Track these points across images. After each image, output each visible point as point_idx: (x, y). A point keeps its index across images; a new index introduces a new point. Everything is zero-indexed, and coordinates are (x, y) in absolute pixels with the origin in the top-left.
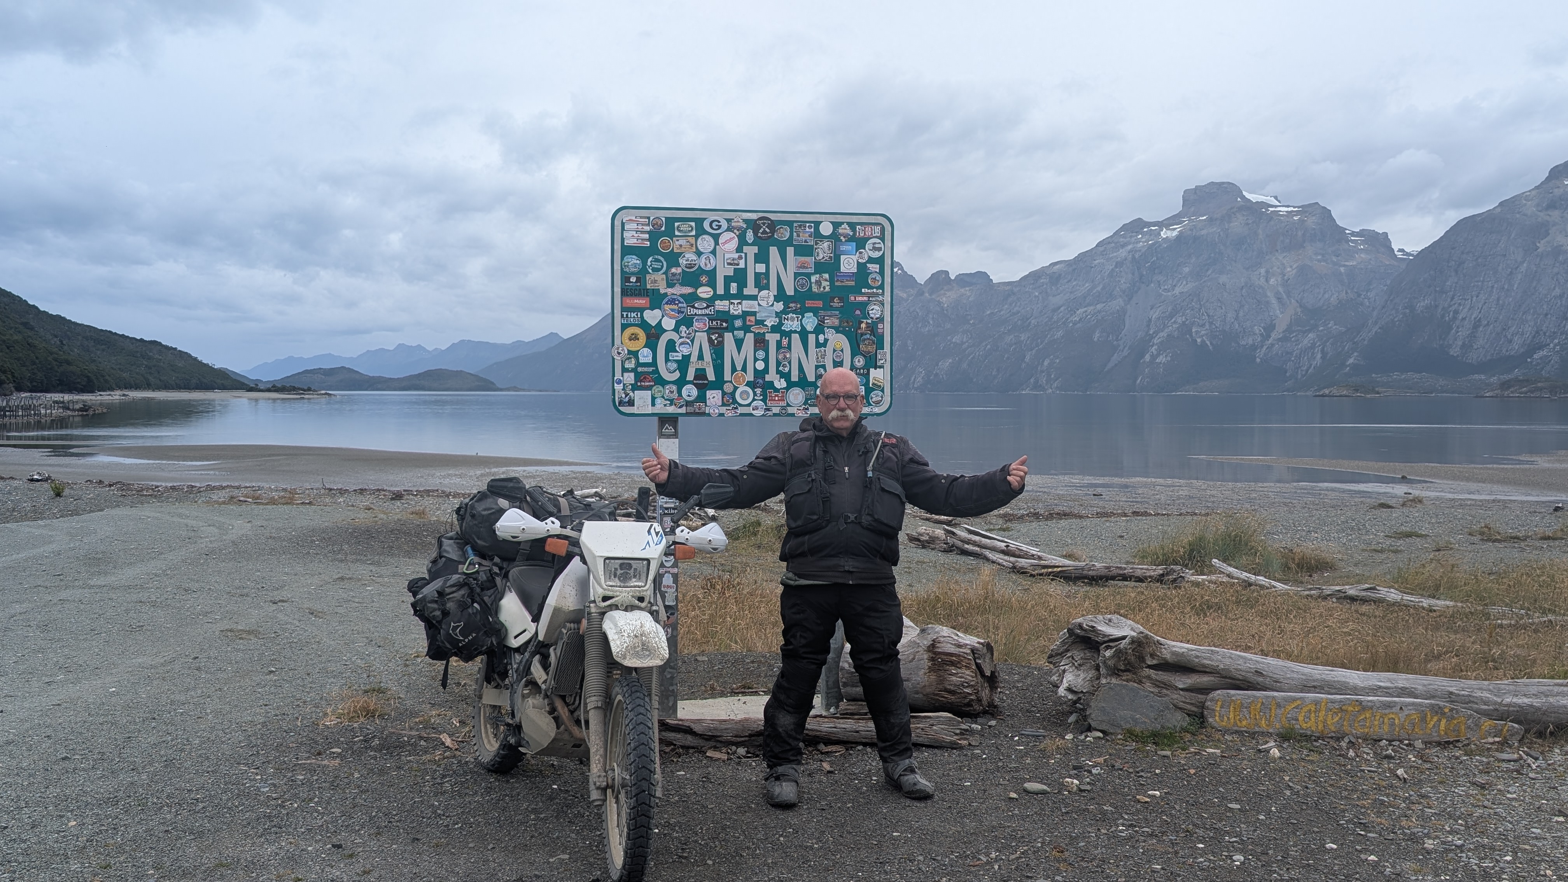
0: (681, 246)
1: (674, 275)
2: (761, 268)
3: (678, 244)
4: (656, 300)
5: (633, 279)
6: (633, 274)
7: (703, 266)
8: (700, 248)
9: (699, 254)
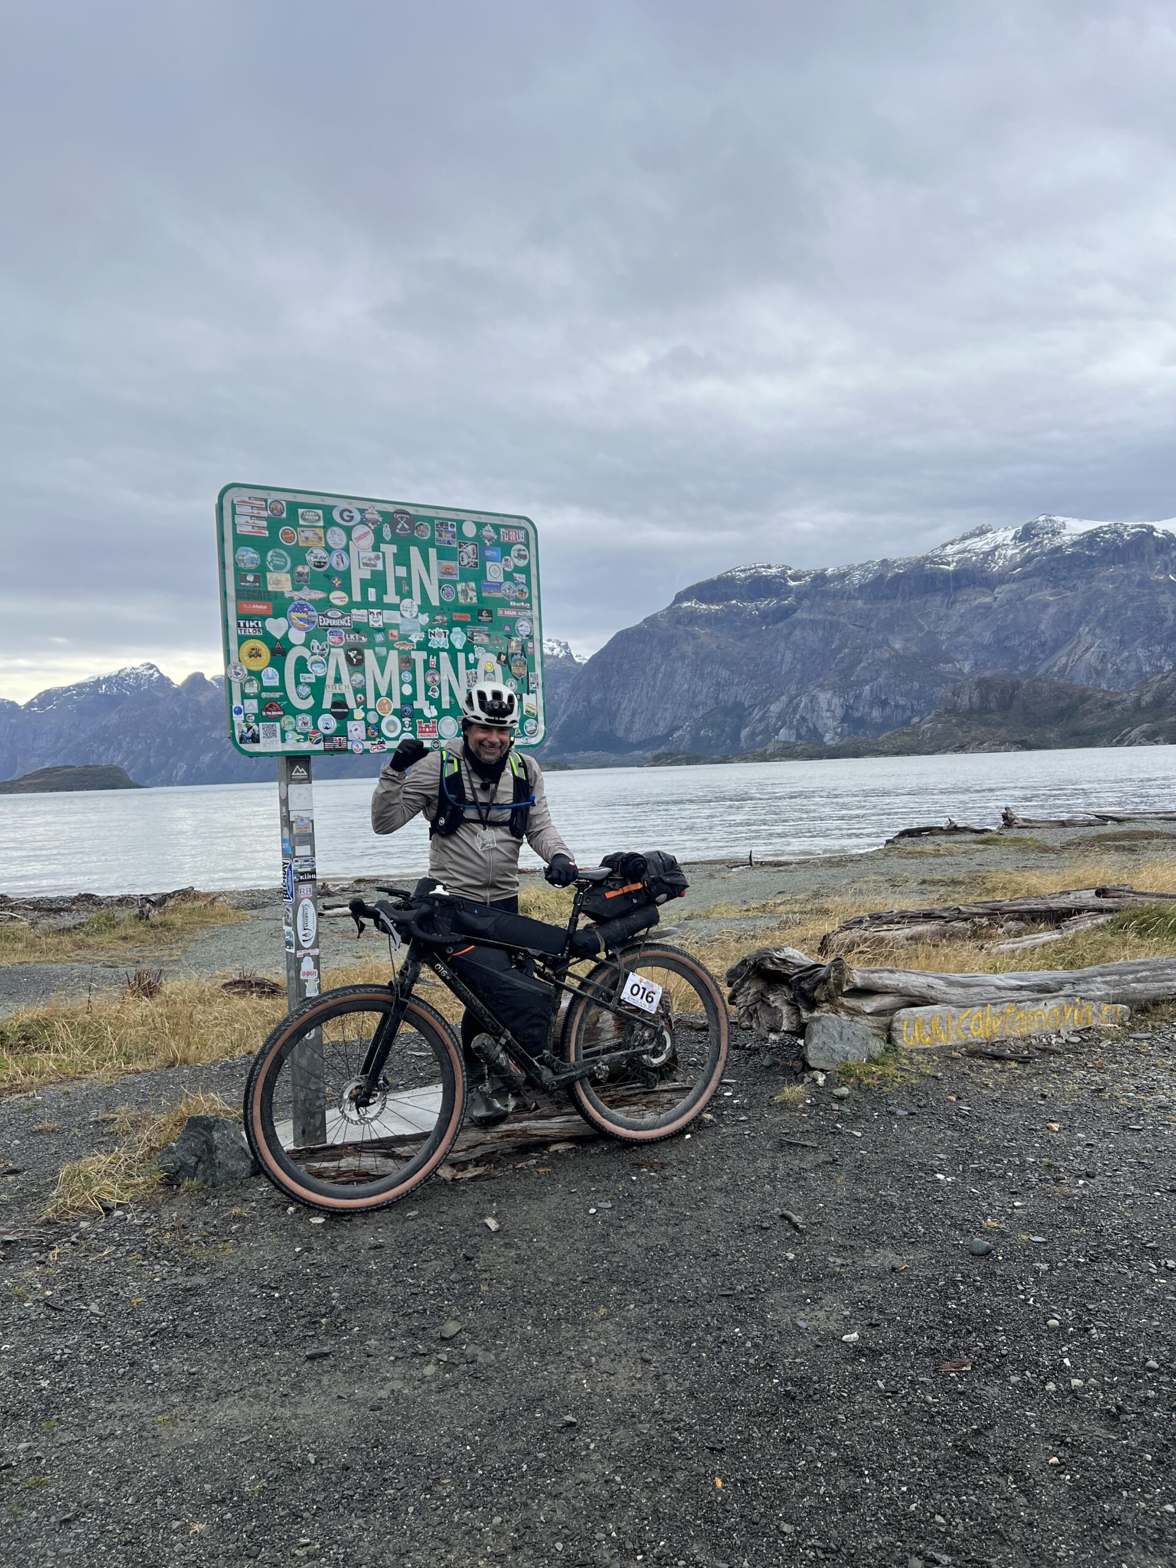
0: (307, 538)
1: (300, 574)
2: (402, 572)
3: (304, 536)
4: (280, 607)
5: (250, 578)
6: (250, 571)
7: (334, 564)
8: (330, 542)
9: (329, 550)
